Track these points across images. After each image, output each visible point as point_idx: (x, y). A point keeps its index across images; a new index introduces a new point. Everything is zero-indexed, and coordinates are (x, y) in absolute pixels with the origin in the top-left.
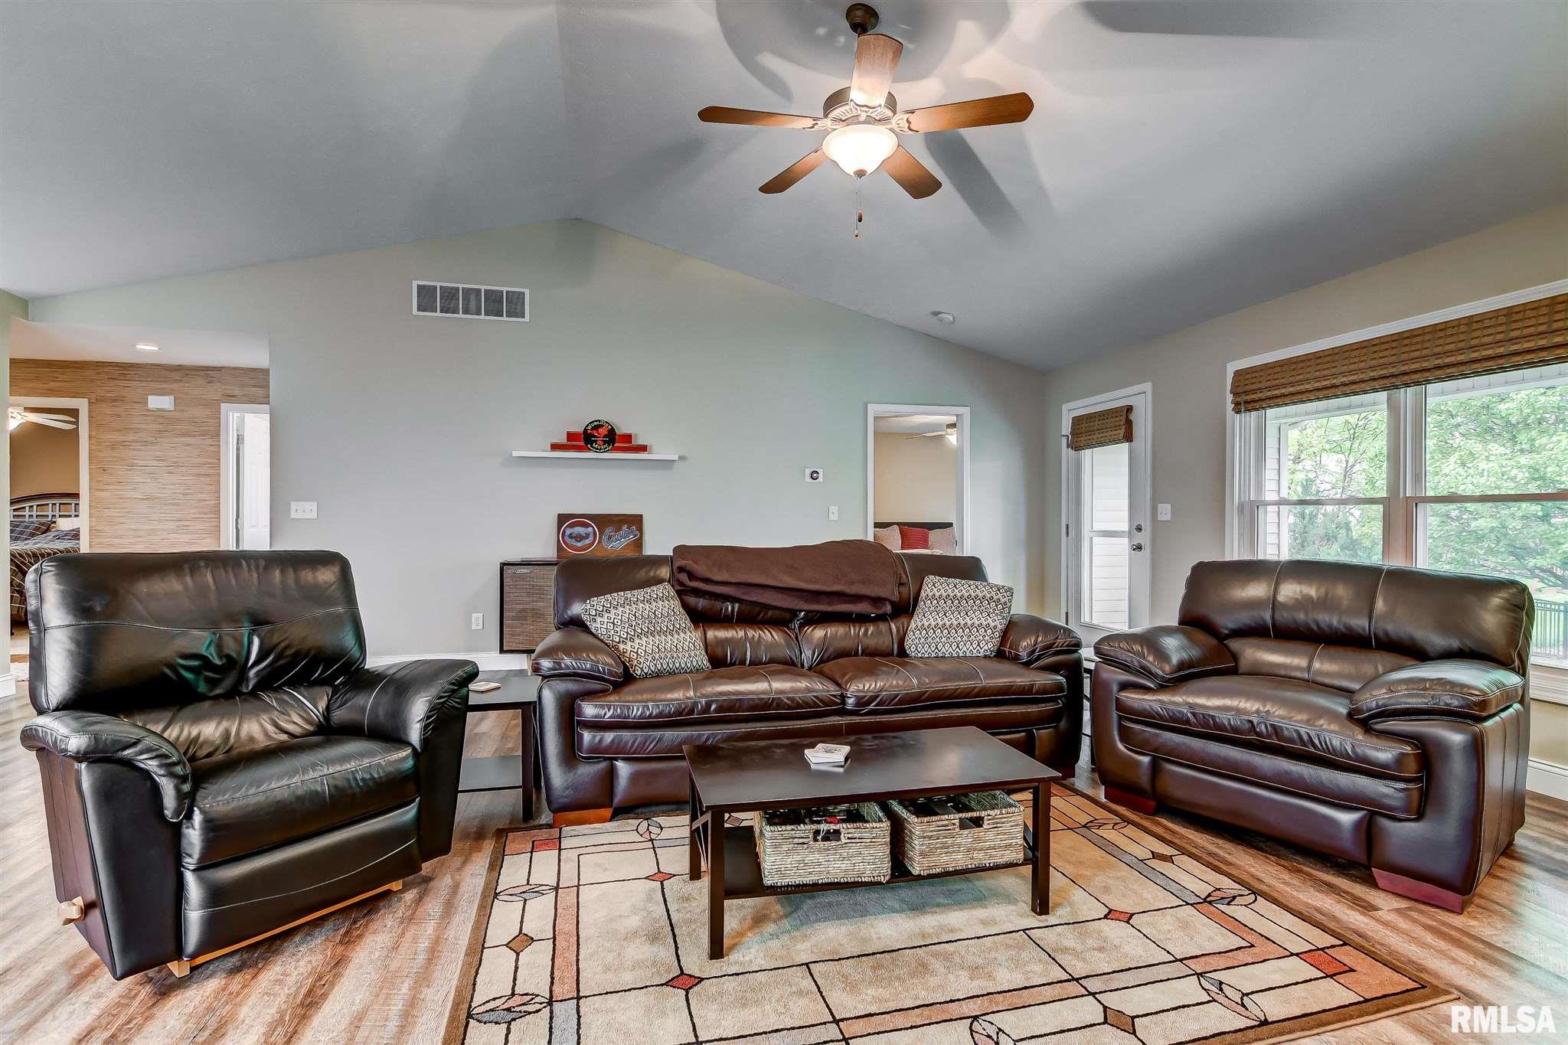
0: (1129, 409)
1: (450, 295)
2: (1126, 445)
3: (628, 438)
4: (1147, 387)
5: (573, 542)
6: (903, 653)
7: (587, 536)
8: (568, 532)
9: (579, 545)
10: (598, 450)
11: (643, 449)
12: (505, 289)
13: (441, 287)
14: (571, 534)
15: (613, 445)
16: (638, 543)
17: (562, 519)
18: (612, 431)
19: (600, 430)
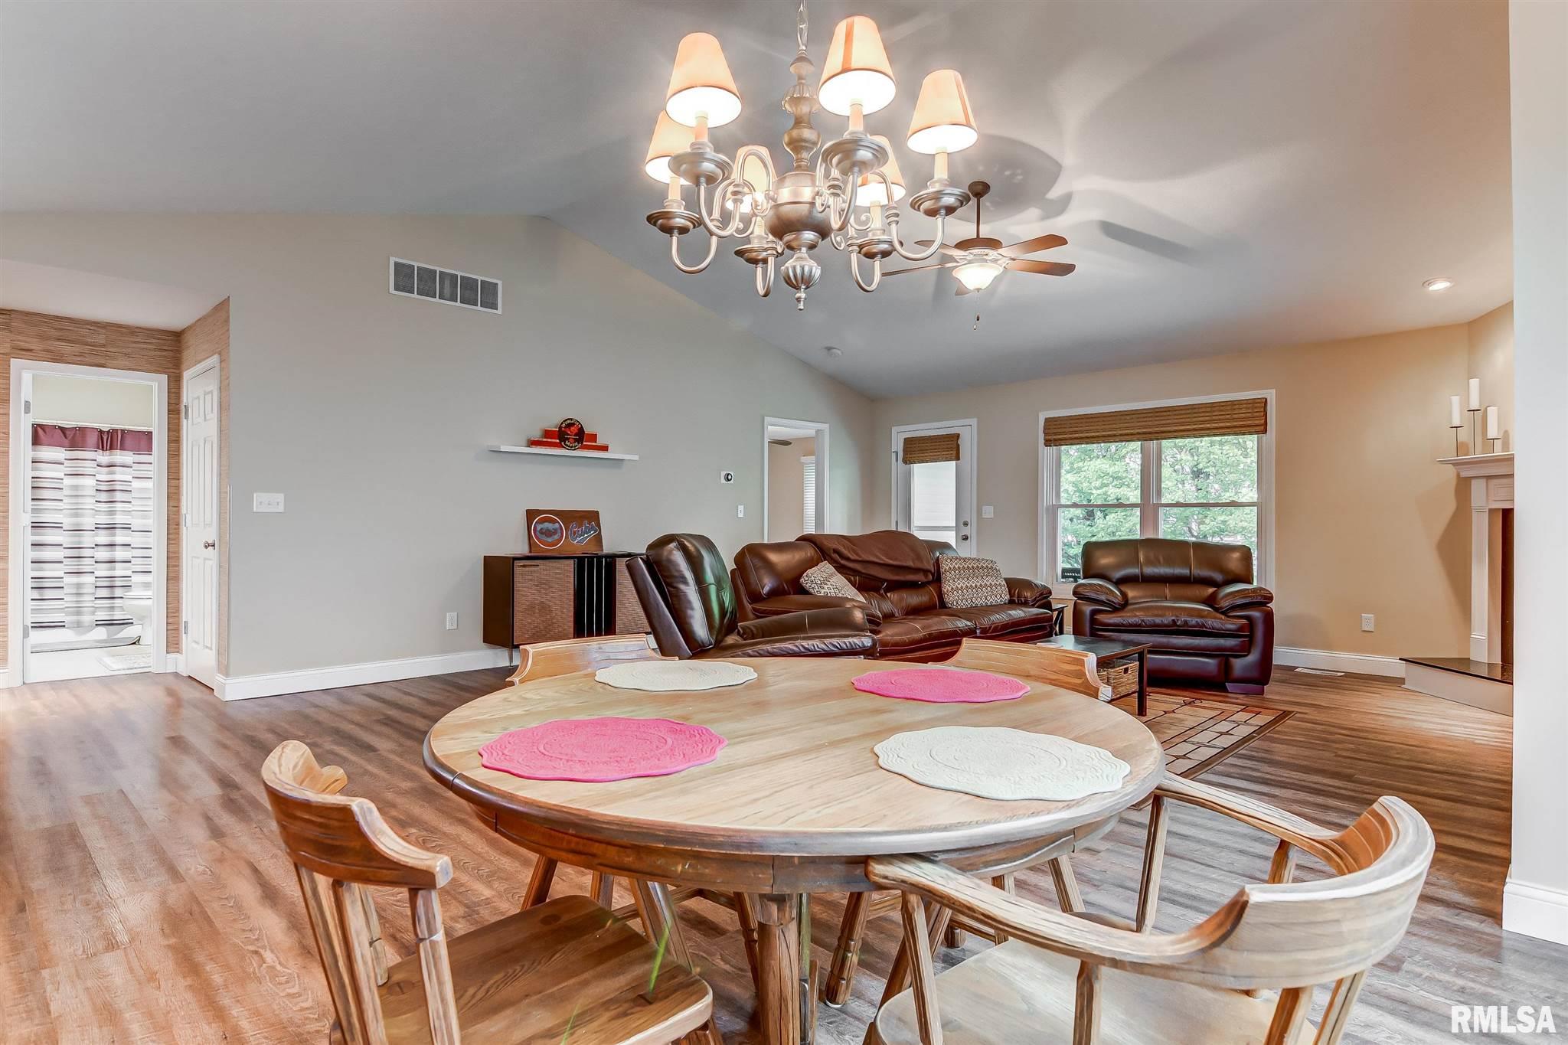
0: (958, 436)
1: (427, 276)
2: (954, 463)
3: (594, 437)
4: (974, 421)
5: (544, 538)
6: (943, 605)
7: (555, 532)
8: (539, 528)
9: (550, 540)
10: (570, 448)
11: (605, 448)
12: (480, 278)
13: (418, 267)
14: (541, 529)
15: (582, 443)
16: (598, 539)
17: (531, 515)
18: (581, 430)
19: (572, 428)
